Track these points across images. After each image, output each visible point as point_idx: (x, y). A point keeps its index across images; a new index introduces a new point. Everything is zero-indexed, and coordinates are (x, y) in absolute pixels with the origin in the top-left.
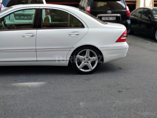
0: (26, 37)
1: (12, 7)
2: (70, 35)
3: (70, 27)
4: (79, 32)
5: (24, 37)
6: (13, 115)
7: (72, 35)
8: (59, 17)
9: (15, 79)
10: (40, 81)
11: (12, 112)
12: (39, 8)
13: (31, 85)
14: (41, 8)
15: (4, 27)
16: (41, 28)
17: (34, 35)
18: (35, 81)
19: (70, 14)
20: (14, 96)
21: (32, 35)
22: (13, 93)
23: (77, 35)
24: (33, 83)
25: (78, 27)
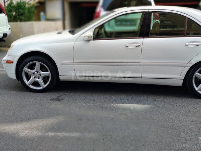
0: (130, 47)
1: (115, 10)
2: (187, 45)
3: (188, 35)
4: (200, 42)
5: (127, 47)
6: (112, 142)
7: (189, 46)
8: (171, 22)
9: (114, 99)
10: (144, 104)
11: (111, 138)
12: (147, 11)
13: (133, 108)
14: (150, 11)
15: (104, 36)
16: (149, 36)
17: (139, 45)
18: (137, 103)
19: (188, 18)
20: (113, 119)
21: (136, 45)
22: (112, 116)
23: (197, 45)
24: (136, 105)
25: (198, 35)
